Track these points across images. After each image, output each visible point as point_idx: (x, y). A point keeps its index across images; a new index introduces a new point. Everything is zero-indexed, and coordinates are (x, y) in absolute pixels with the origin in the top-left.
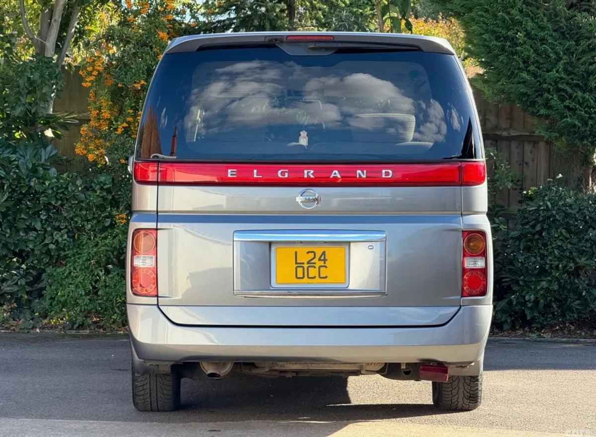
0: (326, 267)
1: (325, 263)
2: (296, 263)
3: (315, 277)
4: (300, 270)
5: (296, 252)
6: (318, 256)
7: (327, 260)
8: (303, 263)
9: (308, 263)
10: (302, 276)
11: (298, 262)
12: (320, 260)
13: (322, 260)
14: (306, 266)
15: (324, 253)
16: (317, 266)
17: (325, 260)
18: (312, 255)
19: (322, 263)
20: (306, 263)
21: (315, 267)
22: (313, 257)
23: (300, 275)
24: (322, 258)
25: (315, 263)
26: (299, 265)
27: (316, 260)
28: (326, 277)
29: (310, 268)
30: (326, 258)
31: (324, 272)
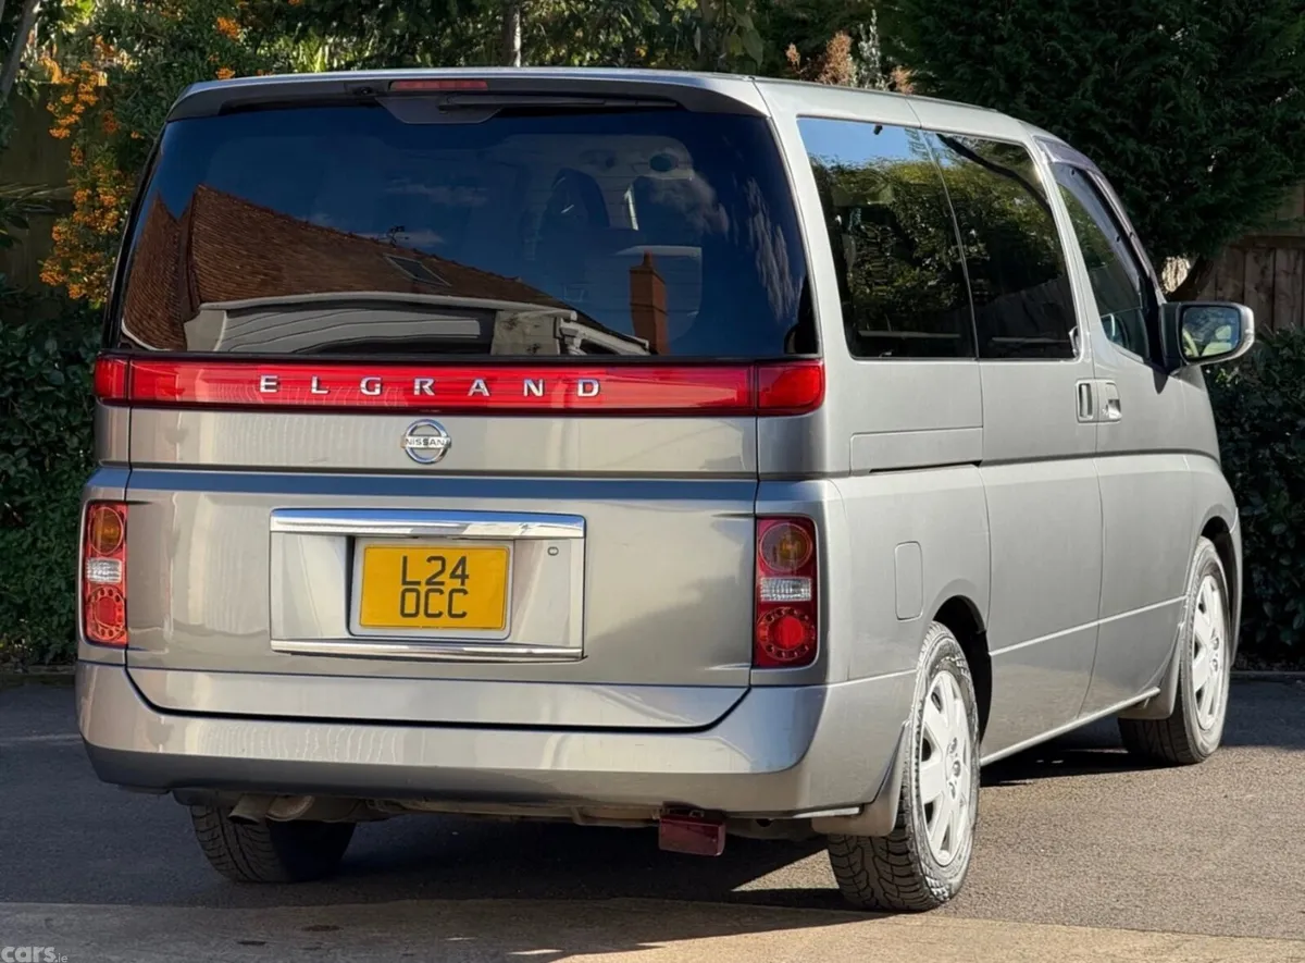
0: (465, 592)
1: (463, 583)
2: (405, 582)
3: (440, 614)
4: (411, 597)
5: (405, 559)
6: (449, 570)
7: (467, 577)
8: (418, 583)
9: (429, 582)
10: (413, 611)
11: (408, 579)
12: (453, 576)
13: (458, 577)
14: (423, 589)
15: (463, 561)
16: (446, 589)
17: (464, 577)
18: (437, 565)
19: (457, 583)
20: (423, 581)
21: (441, 592)
22: (440, 568)
23: (410, 608)
24: (459, 572)
25: (442, 583)
26: (409, 586)
27: (444, 577)
28: (464, 615)
29: (431, 594)
30: (467, 573)
31: (460, 603)
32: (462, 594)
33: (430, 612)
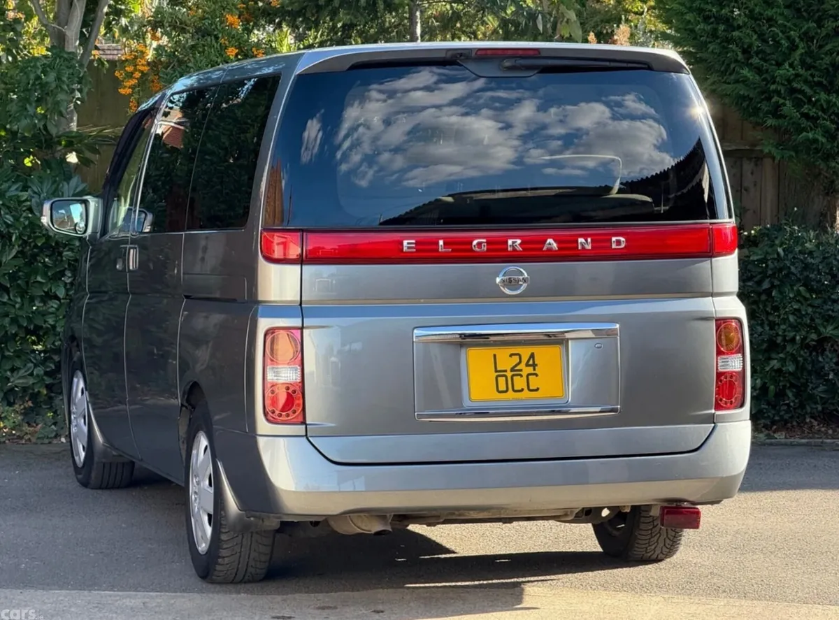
0: (536, 375)
1: (534, 370)
2: (496, 371)
3: (522, 390)
4: (502, 380)
5: (495, 356)
6: (525, 360)
7: (536, 365)
8: (505, 371)
9: (512, 370)
10: (505, 389)
11: (499, 369)
12: (527, 365)
13: (530, 365)
14: (509, 374)
15: (532, 356)
16: (524, 373)
17: (534, 365)
18: (516, 359)
19: (530, 370)
20: (509, 370)
21: (521, 376)
22: (518, 360)
23: (502, 387)
24: (531, 362)
25: (521, 370)
26: (500, 373)
27: (522, 366)
28: (537, 389)
29: (515, 378)
30: (536, 363)
31: (534, 382)
32: (534, 376)
33: (531, 388)
